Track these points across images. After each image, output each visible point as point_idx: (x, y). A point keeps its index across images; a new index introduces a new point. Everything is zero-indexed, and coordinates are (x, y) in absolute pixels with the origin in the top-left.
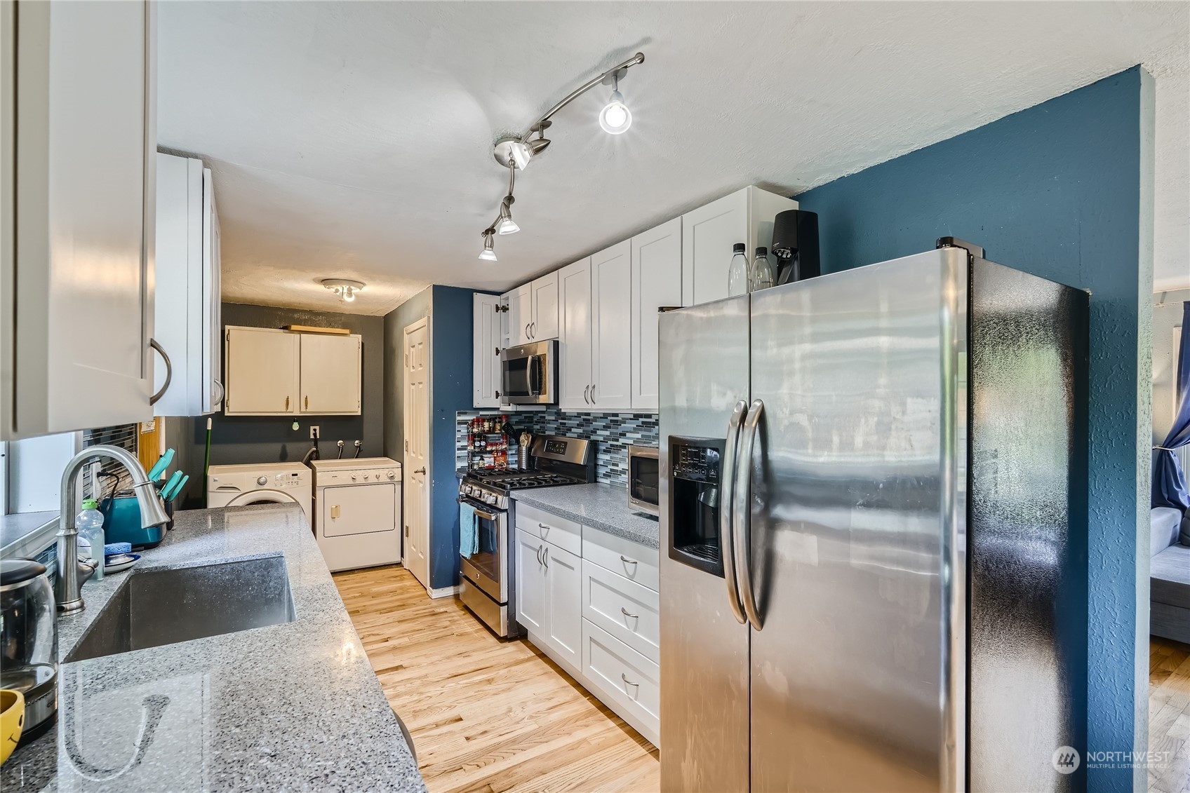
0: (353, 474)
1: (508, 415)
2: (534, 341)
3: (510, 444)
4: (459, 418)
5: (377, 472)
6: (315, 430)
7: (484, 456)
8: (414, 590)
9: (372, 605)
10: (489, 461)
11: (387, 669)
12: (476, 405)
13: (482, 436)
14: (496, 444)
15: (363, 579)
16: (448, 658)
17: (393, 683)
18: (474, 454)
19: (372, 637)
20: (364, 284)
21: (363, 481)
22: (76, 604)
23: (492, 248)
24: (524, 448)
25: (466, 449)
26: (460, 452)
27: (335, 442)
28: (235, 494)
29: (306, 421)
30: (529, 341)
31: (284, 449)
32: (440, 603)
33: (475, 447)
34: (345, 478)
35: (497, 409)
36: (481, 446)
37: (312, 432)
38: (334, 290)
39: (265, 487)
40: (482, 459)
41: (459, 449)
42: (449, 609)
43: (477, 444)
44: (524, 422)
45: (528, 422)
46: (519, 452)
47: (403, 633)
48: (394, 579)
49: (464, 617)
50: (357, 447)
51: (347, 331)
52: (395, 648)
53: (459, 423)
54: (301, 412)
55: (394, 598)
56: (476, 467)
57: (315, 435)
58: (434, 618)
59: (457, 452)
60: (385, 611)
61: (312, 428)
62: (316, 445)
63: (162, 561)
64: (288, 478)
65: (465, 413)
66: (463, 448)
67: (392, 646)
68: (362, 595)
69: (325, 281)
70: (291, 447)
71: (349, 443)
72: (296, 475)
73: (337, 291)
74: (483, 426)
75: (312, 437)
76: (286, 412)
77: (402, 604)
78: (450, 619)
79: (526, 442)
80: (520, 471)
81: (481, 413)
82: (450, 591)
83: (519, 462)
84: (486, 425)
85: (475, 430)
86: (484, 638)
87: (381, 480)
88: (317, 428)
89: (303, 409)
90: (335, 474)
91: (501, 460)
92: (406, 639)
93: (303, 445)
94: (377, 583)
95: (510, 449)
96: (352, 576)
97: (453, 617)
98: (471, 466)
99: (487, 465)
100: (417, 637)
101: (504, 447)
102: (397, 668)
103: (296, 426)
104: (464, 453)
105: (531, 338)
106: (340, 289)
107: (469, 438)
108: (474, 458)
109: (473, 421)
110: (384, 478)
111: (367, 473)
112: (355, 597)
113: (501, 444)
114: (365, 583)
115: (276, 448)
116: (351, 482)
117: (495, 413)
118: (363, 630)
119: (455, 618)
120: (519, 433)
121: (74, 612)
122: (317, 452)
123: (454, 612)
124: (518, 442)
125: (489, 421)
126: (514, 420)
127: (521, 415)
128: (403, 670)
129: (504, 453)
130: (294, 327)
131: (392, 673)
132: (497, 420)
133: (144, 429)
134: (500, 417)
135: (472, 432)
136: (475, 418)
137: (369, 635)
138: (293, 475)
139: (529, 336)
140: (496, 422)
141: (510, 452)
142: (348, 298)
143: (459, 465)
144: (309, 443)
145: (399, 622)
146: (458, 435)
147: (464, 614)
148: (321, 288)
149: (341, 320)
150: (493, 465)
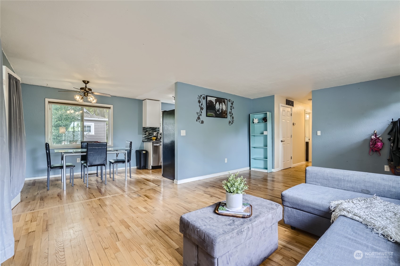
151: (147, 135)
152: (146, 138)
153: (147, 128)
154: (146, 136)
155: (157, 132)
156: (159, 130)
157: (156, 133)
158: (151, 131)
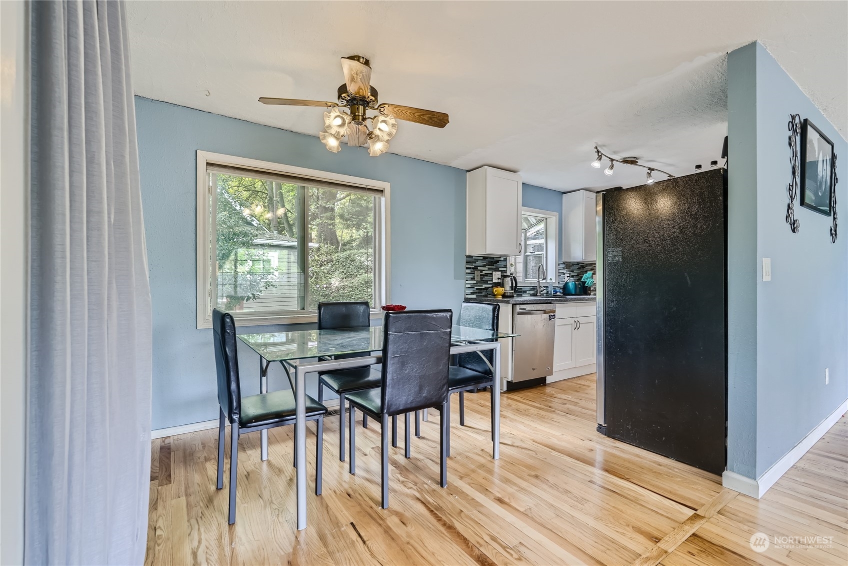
151: (475, 279)
152: (474, 289)
153: (477, 260)
154: (475, 282)
155: (502, 271)
156: (506, 266)
157: (500, 273)
158: (487, 268)
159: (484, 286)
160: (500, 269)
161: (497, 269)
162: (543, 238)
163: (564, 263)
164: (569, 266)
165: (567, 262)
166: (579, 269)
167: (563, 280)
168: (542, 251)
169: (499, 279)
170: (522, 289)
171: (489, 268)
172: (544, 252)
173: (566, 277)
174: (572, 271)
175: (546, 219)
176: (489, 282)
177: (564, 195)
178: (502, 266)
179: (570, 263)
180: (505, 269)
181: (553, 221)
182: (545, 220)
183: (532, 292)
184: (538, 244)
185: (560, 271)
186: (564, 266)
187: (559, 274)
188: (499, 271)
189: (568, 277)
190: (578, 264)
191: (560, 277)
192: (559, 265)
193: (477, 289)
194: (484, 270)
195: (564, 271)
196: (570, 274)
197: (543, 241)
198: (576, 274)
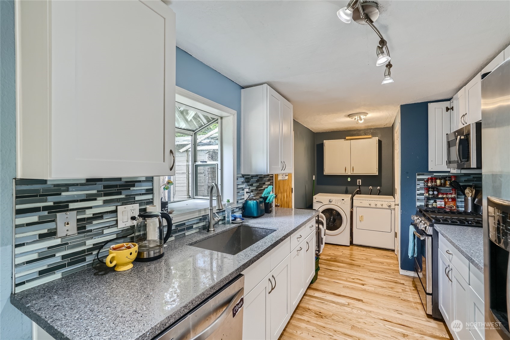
0: (370, 202)
1: (456, 176)
2: (466, 125)
3: (458, 194)
4: (418, 177)
5: (382, 203)
6: (359, 181)
7: (437, 200)
8: (393, 266)
9: (368, 266)
10: (440, 203)
11: (354, 298)
12: (430, 170)
13: (434, 188)
14: (447, 194)
15: (372, 253)
16: (388, 309)
17: (353, 306)
18: (428, 199)
19: (358, 280)
20: (367, 114)
21: (375, 206)
22: (212, 230)
23: (390, 75)
24: (470, 198)
25: (423, 195)
26: (419, 196)
27: (368, 187)
28: (321, 205)
29: (354, 177)
30: (464, 126)
31: (347, 188)
32: (403, 278)
33: (429, 194)
34: (366, 203)
35: (449, 172)
36: (433, 194)
37: (358, 182)
38: (354, 119)
39: (331, 203)
40: (435, 202)
41: (418, 195)
42: (406, 283)
43: (431, 193)
44: (473, 181)
45: (476, 181)
46: (466, 201)
47: (373, 285)
48: (387, 257)
49: (413, 291)
50: (378, 190)
51: (370, 136)
52: (364, 290)
53: (418, 180)
54: (351, 174)
55: (381, 266)
56: (430, 206)
57: (359, 183)
58: (395, 284)
59: (417, 196)
60: (372, 271)
61: (358, 180)
62: (359, 188)
63: (250, 223)
64: (340, 201)
65: (423, 174)
66: (422, 194)
67: (364, 289)
68: (367, 259)
69: (349, 116)
70: (350, 188)
71: (375, 188)
72: (344, 200)
73: (355, 119)
74: (436, 182)
75: (358, 184)
76: (345, 173)
77: (383, 270)
78: (403, 289)
79: (470, 194)
80: (465, 212)
81: (435, 174)
82: (412, 274)
83: (466, 206)
84: (438, 182)
85: (429, 184)
86: (418, 309)
87: (384, 207)
88: (360, 180)
89: (352, 172)
90: (361, 201)
91: (452, 204)
92: (373, 289)
93: (354, 187)
94: (377, 256)
95: (458, 198)
96: (368, 249)
97: (406, 288)
98: (427, 205)
99: (439, 206)
100: (380, 290)
101: (453, 196)
102: (359, 300)
103: (349, 179)
104: (422, 197)
105: (465, 124)
106: (356, 117)
107: (425, 189)
108: (429, 201)
109: (428, 179)
110: (385, 206)
111: (376, 203)
112: (363, 259)
113: (451, 194)
114: (371, 255)
115: (344, 188)
116: (369, 206)
117: (447, 174)
118: (356, 276)
119: (406, 289)
120: (465, 187)
121: (212, 232)
122: (360, 191)
123: (409, 286)
124: (464, 194)
125: (440, 179)
126: (463, 179)
127: (469, 176)
128: (362, 303)
129: (454, 199)
130: (347, 138)
131: (356, 301)
132: (448, 179)
133: (280, 178)
134: (450, 177)
135: (427, 185)
136: (430, 177)
137: (358, 279)
138: (342, 200)
139: (464, 123)
140: (446, 180)
141: (459, 200)
142: (360, 122)
143: (418, 204)
144: (357, 187)
145: (375, 278)
146: (418, 187)
147: (414, 290)
148: (349, 119)
149: (371, 131)
150: (443, 206)
151: (60, 233)
152: (57, 259)
153: (67, 186)
154: (58, 241)
155: (141, 203)
156: (150, 191)
157: (136, 207)
158: (100, 201)
159: (90, 243)
160: (137, 198)
161: (129, 200)
162: (217, 144)
163: (243, 176)
164: (248, 179)
165: (245, 175)
166: (257, 181)
167: (243, 197)
168: (216, 160)
169: (133, 218)
170: (184, 224)
171: (105, 202)
172: (219, 162)
173: (245, 194)
174: (252, 185)
175: (222, 118)
176: (106, 231)
177: (242, 90)
178: (144, 192)
179: (249, 175)
180: (149, 197)
181: (230, 122)
182: (219, 120)
183: (201, 224)
184: (212, 150)
185: (239, 187)
186: (242, 180)
187: (238, 190)
188: (135, 202)
189: (247, 192)
190: (257, 176)
191: (239, 194)
192: (237, 179)
193: (64, 257)
194: (91, 208)
195: (243, 186)
196: (249, 189)
197: (217, 147)
198: (255, 188)
